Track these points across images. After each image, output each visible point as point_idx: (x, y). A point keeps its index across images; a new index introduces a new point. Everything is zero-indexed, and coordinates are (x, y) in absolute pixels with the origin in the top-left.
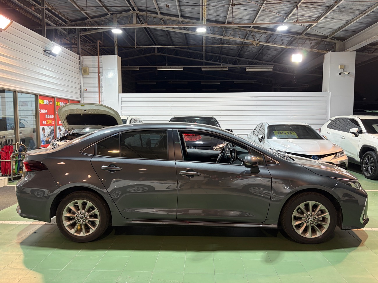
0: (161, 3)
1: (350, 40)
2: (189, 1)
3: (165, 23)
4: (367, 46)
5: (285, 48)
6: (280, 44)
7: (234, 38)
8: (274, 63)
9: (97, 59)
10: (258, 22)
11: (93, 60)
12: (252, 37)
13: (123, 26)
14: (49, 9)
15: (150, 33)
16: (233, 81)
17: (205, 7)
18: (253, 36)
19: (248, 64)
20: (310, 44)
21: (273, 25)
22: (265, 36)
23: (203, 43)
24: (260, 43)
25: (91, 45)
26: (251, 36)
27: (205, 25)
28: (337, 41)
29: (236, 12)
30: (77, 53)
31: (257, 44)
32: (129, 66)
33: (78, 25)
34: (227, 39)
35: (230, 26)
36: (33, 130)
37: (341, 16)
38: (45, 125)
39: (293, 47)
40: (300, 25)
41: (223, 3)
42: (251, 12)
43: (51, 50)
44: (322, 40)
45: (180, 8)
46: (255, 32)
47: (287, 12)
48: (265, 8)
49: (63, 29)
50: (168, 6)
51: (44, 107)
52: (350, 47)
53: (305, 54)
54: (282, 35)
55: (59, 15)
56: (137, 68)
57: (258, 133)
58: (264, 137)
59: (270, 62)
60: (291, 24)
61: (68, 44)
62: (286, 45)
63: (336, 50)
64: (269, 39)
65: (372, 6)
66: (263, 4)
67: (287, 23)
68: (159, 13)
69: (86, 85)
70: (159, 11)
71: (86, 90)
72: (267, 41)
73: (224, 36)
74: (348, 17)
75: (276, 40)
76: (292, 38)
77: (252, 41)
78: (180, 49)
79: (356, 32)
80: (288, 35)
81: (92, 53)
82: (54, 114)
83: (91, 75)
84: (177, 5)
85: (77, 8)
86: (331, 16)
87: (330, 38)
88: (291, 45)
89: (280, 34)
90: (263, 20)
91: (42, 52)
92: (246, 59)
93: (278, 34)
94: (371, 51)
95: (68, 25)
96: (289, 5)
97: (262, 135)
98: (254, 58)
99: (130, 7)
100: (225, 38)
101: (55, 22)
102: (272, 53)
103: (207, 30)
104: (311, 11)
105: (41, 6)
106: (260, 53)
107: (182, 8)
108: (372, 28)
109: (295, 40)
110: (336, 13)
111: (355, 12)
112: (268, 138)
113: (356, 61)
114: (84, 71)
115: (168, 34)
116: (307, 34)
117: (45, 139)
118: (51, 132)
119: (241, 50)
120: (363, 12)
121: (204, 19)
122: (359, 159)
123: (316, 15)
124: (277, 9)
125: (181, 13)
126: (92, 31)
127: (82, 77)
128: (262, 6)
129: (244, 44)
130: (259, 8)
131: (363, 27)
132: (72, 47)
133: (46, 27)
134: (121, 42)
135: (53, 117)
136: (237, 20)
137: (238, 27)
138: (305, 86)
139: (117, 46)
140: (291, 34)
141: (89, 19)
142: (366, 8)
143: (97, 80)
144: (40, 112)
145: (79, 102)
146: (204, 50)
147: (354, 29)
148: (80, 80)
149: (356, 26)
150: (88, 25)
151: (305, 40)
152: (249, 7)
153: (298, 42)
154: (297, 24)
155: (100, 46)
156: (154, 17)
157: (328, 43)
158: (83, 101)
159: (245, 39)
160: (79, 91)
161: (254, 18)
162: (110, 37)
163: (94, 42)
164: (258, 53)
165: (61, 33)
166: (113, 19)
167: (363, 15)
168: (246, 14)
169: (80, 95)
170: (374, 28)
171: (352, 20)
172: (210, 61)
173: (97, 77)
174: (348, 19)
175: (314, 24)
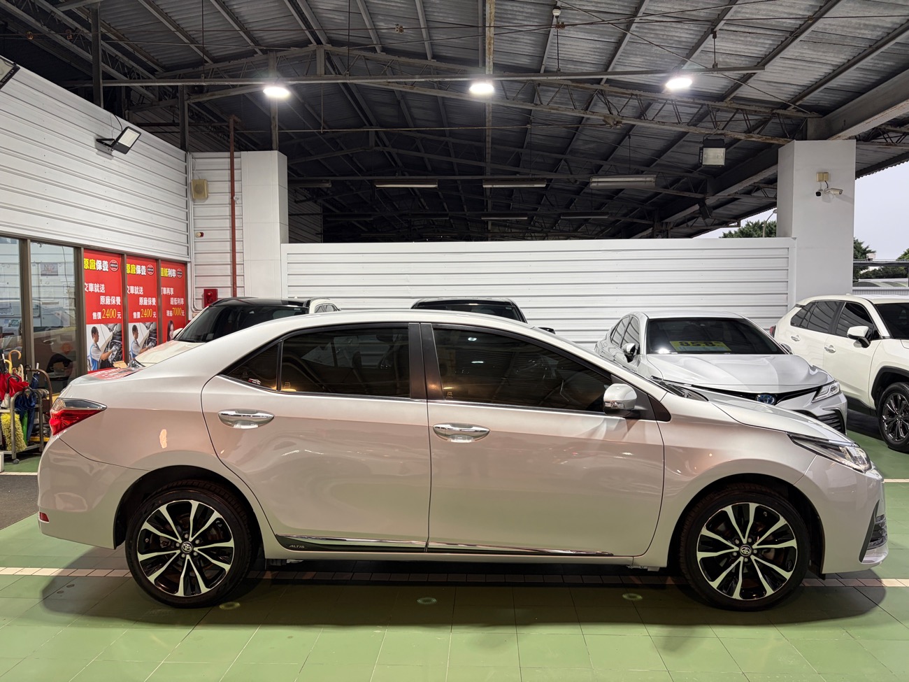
1: (841, 112)
2: (451, 20)
3: (394, 73)
4: (883, 126)
5: (686, 133)
6: (673, 124)
7: (560, 109)
9: (229, 160)
10: (620, 69)
11: (217, 163)
12: (605, 105)
13: (291, 80)
14: (110, 39)
15: (358, 98)
20: (744, 122)
21: (655, 77)
22: (635, 102)
23: (487, 120)
24: (624, 122)
25: (214, 127)
27: (489, 77)
28: (808, 116)
29: (566, 46)
30: (180, 146)
31: (618, 123)
32: (306, 178)
33: (182, 78)
34: (544, 110)
35: (551, 78)
37: (820, 54)
38: (98, 322)
39: (703, 130)
40: (720, 75)
42: (598, 46)
43: (115, 139)
45: (430, 38)
46: (612, 96)
47: (691, 44)
48: (637, 36)
49: (147, 87)
50: (401, 30)
51: (97, 276)
52: (843, 130)
54: (676, 100)
55: (137, 54)
56: (327, 181)
57: (623, 339)
58: (637, 348)
59: (648, 166)
60: (700, 73)
61: (159, 125)
62: (688, 125)
63: (809, 137)
64: (646, 110)
65: (897, 29)
66: (632, 22)
67: (690, 71)
68: (378, 48)
69: (201, 225)
70: (379, 43)
71: (202, 235)
72: (641, 116)
73: (536, 105)
74: (838, 57)
75: (662, 113)
76: (701, 108)
77: (605, 117)
78: (431, 137)
80: (692, 101)
81: (215, 146)
82: (123, 293)
83: (212, 199)
84: (423, 26)
85: (178, 34)
86: (798, 54)
87: (794, 108)
88: (700, 124)
89: (673, 98)
90: (630, 64)
91: (93, 143)
93: (667, 100)
94: (892, 139)
95: (158, 78)
96: (692, 27)
97: (633, 345)
98: (609, 157)
99: (309, 35)
100: (538, 108)
101: (126, 71)
102: (652, 144)
103: (497, 88)
104: (746, 41)
105: (89, 29)
106: (623, 146)
107: (435, 34)
108: (896, 82)
109: (708, 112)
110: (809, 48)
111: (854, 43)
112: (648, 352)
113: (857, 162)
114: (196, 190)
115: (400, 100)
116: (737, 99)
117: (99, 356)
118: (113, 338)
119: (578, 139)
120: (875, 45)
121: (489, 62)
122: (873, 401)
123: (759, 51)
124: (665, 37)
125: (432, 49)
126: (216, 93)
127: (191, 203)
128: (628, 28)
129: (585, 124)
130: (622, 35)
131: (874, 81)
132: (166, 132)
133: (103, 83)
134: (286, 115)
135: (119, 303)
136: (569, 66)
137: (569, 83)
139: (277, 129)
140: (700, 99)
141: (210, 65)
142: (880, 33)
143: (227, 211)
144: (86, 289)
145: (184, 264)
146: (489, 139)
147: (852, 85)
148: (187, 211)
149: (858, 78)
150: (205, 78)
151: (732, 114)
152: (597, 34)
153: (715, 118)
154: (715, 74)
155: (235, 129)
156: (368, 59)
157: (788, 121)
158: (193, 263)
159: (587, 109)
160: (184, 239)
161: (610, 59)
162: (261, 107)
163: (221, 120)
164: (618, 145)
165: (142, 97)
166: (267, 63)
167: (875, 51)
168: (592, 51)
169: (186, 248)
170: (901, 82)
171: (847, 65)
172: (503, 164)
173: (227, 203)
174: (837, 62)
175: (755, 73)
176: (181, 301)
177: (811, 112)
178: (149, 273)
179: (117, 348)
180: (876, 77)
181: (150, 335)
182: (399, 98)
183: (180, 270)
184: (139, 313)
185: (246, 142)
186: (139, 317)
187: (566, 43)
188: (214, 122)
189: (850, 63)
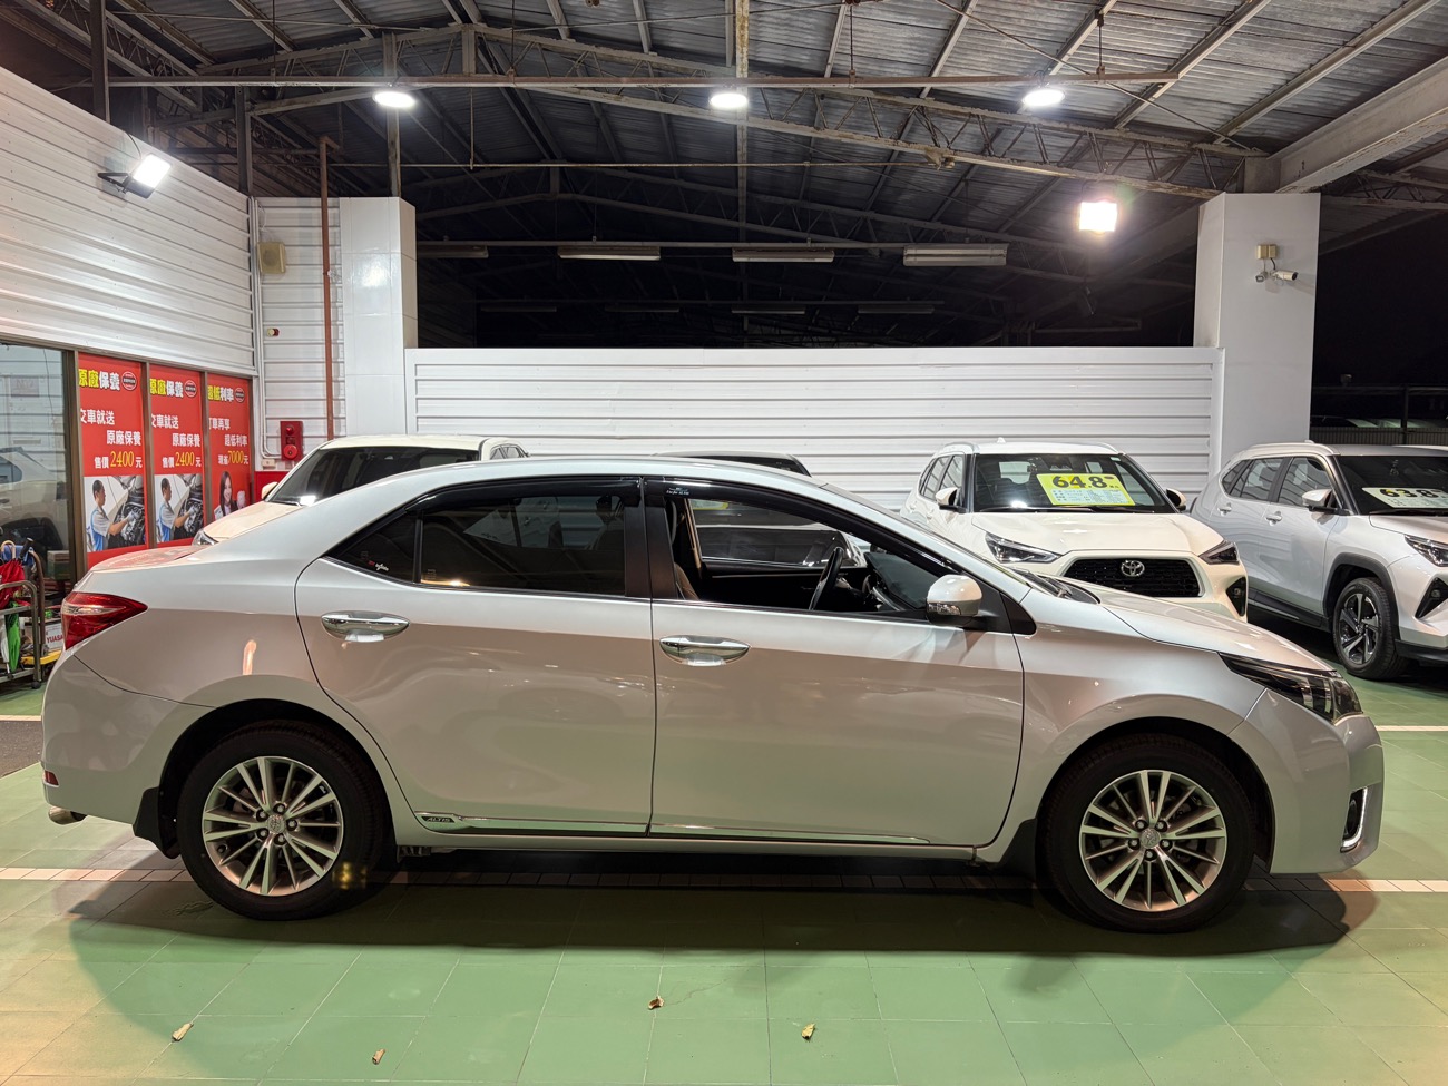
1: (1298, 149)
3: (588, 72)
4: (1365, 172)
5: (1059, 177)
6: (1036, 164)
7: (855, 136)
8: (1010, 234)
9: (320, 211)
10: (950, 73)
11: (301, 217)
12: (927, 132)
13: (418, 82)
14: (122, 9)
15: (530, 111)
16: (855, 302)
17: (743, 10)
18: (932, 130)
19: (910, 237)
20: (1147, 162)
21: (1007, 87)
22: (974, 128)
23: (739, 153)
24: (957, 158)
25: (296, 157)
26: (922, 130)
27: (744, 81)
28: (1250, 154)
29: (864, 35)
30: (238, 186)
31: (948, 160)
32: (446, 242)
33: (241, 75)
34: (830, 138)
35: (842, 86)
36: (55, 492)
37: (1265, 55)
38: (103, 472)
39: (1082, 175)
40: (1109, 86)
42: (917, 35)
43: (129, 172)
44: (1194, 146)
45: (647, 16)
46: (939, 116)
47: (1062, 35)
48: (978, 20)
49: (183, 90)
51: (100, 398)
52: (1299, 177)
53: (1129, 202)
54: (1040, 126)
55: (166, 34)
56: (482, 248)
59: (996, 231)
60: (1077, 82)
61: (203, 151)
62: (1058, 166)
63: (1246, 187)
64: (992, 140)
65: (1384, 17)
66: (969, 2)
67: (1061, 78)
68: (563, 32)
69: (275, 316)
70: (564, 23)
71: (276, 333)
72: (985, 150)
73: (818, 129)
74: (1294, 60)
75: (1018, 145)
76: (1079, 138)
77: (927, 150)
78: (648, 178)
79: (1323, 116)
80: (1065, 126)
81: (298, 187)
82: (143, 425)
83: (294, 274)
84: (635, 1)
85: (238, 6)
86: (1229, 53)
87: (1225, 141)
88: (1076, 166)
89: (1035, 121)
90: (966, 68)
91: (92, 179)
92: (905, 220)
93: (1025, 124)
94: (1378, 192)
95: (201, 75)
96: (1067, 7)
98: (934, 215)
99: (453, 12)
100: (821, 135)
101: (149, 63)
102: (1005, 196)
103: (753, 101)
104: (1151, 33)
106: (957, 198)
107: (655, 12)
108: (1384, 101)
109: (1090, 145)
110: (1249, 44)
111: (1320, 38)
113: (1322, 228)
114: (265, 258)
115: (598, 116)
116: (1136, 125)
117: (105, 529)
118: (130, 499)
119: (885, 185)
120: (1351, 39)
121: (742, 58)
123: (1170, 47)
124: (1023, 23)
125: (651, 35)
126: (297, 99)
127: (257, 280)
128: (964, 10)
129: (897, 161)
130: (954, 18)
131: (1349, 99)
132: (216, 163)
133: (110, 81)
134: (414, 137)
135: (138, 442)
136: (870, 67)
138: (1126, 325)
139: (398, 161)
140: (1077, 124)
141: (287, 53)
142: (1360, 22)
143: (318, 295)
144: (82, 419)
145: (247, 381)
146: (742, 183)
147: (1317, 105)
148: (251, 293)
149: (1324, 95)
150: (277, 75)
151: (1129, 149)
152: (915, 16)
153: (1101, 155)
154: (1102, 81)
155: (329, 160)
156: (546, 49)
157: (1216, 162)
158: (262, 380)
159: (899, 139)
160: (245, 339)
161: (936, 57)
162: (371, 125)
163: (306, 145)
164: (949, 196)
165: (175, 107)
166: (381, 52)
167: (1351, 51)
168: (906, 43)
169: (250, 354)
170: (1393, 101)
171: (1309, 72)
172: (767, 224)
173: (318, 281)
174: (1291, 67)
175: (1163, 84)
176: (242, 440)
177: (1251, 148)
178: (188, 394)
179: (137, 515)
180: (1353, 94)
181: (191, 495)
182: (597, 114)
183: (241, 390)
184: (172, 459)
185: (349, 182)
186: (172, 465)
187: (864, 29)
188: (295, 148)
189: (1313, 69)
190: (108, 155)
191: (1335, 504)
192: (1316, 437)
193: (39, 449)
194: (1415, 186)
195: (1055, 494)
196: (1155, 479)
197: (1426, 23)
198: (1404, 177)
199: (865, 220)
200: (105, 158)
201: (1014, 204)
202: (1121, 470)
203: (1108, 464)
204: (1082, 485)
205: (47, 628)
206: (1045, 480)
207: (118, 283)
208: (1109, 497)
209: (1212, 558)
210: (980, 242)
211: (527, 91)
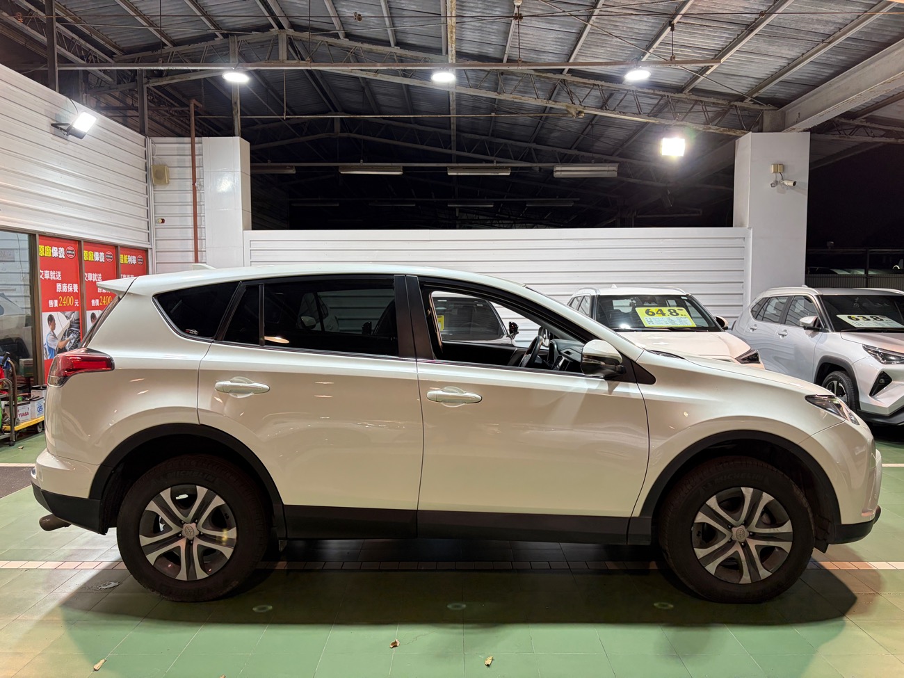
0: (346, 10)
1: (796, 105)
2: (413, 7)
3: (358, 60)
4: (837, 119)
5: (646, 123)
6: (634, 114)
7: (523, 98)
8: (620, 157)
9: (190, 145)
10: (581, 60)
11: (178, 149)
12: (567, 95)
13: (251, 66)
14: (67, 21)
15: (321, 83)
16: (525, 200)
17: (452, 22)
18: (570, 94)
19: (559, 161)
20: (703, 113)
21: (616, 68)
22: (597, 93)
23: (451, 108)
24: (586, 111)
25: (176, 111)
27: (452, 65)
28: (767, 108)
29: (528, 36)
30: (139, 130)
31: (580, 112)
32: (269, 164)
33: (141, 62)
34: (507, 99)
35: (513, 68)
36: (24, 322)
37: (774, 48)
39: (663, 121)
40: (679, 67)
41: (497, 13)
42: (560, 36)
43: (71, 123)
44: (732, 103)
45: (393, 25)
46: (575, 85)
47: (649, 36)
48: (597, 27)
49: (105, 71)
50: (360, 18)
51: (52, 263)
52: (797, 122)
53: (694, 136)
54: (636, 91)
55: (94, 37)
56: (292, 167)
59: (611, 155)
60: (658, 66)
61: (117, 109)
62: (648, 116)
63: (764, 129)
64: (607, 100)
65: (847, 25)
66: (591, 15)
67: (649, 63)
68: (341, 34)
69: (162, 211)
70: (342, 29)
71: (163, 221)
72: (603, 106)
73: (499, 93)
74: (792, 50)
75: (623, 103)
76: (661, 99)
77: (567, 106)
78: (396, 124)
79: (812, 85)
80: (652, 92)
81: (177, 130)
82: (79, 280)
83: (174, 185)
84: (385, 15)
85: (138, 18)
86: (752, 47)
87: (751, 101)
88: (660, 115)
89: (634, 88)
90: (591, 56)
91: (47, 128)
92: (558, 150)
93: (628, 90)
94: (846, 131)
95: (117, 62)
96: (651, 19)
98: (573, 145)
99: (270, 19)
100: (502, 97)
102: (615, 134)
103: (457, 77)
104: (705, 35)
105: (44, 13)
106: (587, 135)
107: (397, 21)
108: (848, 76)
109: (667, 103)
110: (764, 41)
111: (808, 37)
113: (812, 153)
115: (364, 86)
116: (696, 91)
117: (55, 344)
118: (71, 326)
119: (541, 127)
120: (827, 38)
121: (452, 51)
123: (716, 43)
124: (625, 29)
125: (396, 36)
126: (175, 76)
127: (151, 188)
128: (588, 21)
129: (549, 113)
130: (583, 26)
131: (827, 75)
132: (126, 116)
133: (58, 66)
134: (248, 99)
135: (76, 290)
136: (531, 55)
137: (533, 72)
138: (694, 212)
139: (239, 113)
140: (660, 90)
141: (169, 47)
142: (832, 28)
143: (189, 197)
144: (41, 277)
145: (146, 251)
146: (453, 127)
147: (804, 78)
148: (147, 196)
149: (812, 72)
150: (163, 62)
151: (692, 106)
152: (558, 24)
153: (675, 109)
154: (673, 66)
155: (196, 114)
156: (331, 45)
157: (746, 113)
158: (154, 250)
159: (550, 99)
160: (144, 225)
161: (572, 50)
162: (223, 92)
163: (183, 104)
164: (582, 133)
165: (100, 80)
166: (228, 47)
167: (827, 45)
168: (553, 41)
169: (147, 234)
170: (853, 76)
171: (801, 58)
172: (469, 152)
173: (189, 189)
174: (791, 55)
175: (712, 66)
177: (767, 104)
178: (108, 260)
180: (829, 71)
182: (363, 85)
183: (141, 257)
184: (97, 301)
185: (209, 127)
186: (98, 304)
187: (528, 32)
188: (176, 106)
189: (804, 56)
190: (58, 113)
191: (820, 325)
192: (810, 283)
193: (14, 294)
194: (868, 127)
195: (646, 320)
196: (708, 309)
197: (872, 29)
198: (861, 122)
199: (530, 149)
200: (56, 114)
201: (622, 138)
202: (688, 304)
203: (680, 301)
204: (664, 314)
205: (19, 408)
206: (641, 311)
207: (63, 191)
208: (681, 321)
209: (744, 359)
210: (602, 162)
211: (319, 70)
